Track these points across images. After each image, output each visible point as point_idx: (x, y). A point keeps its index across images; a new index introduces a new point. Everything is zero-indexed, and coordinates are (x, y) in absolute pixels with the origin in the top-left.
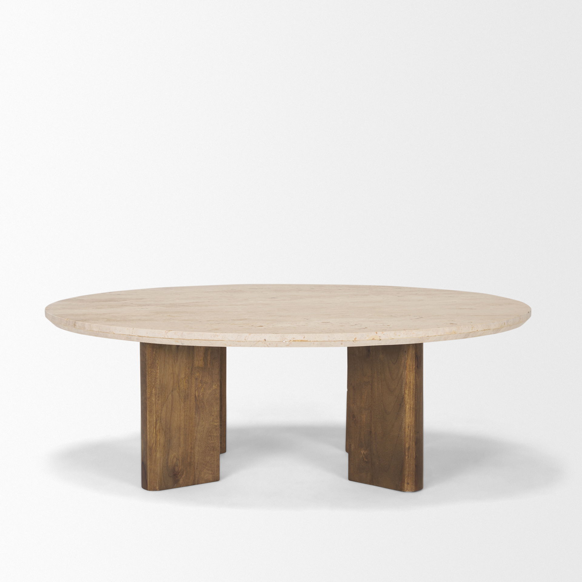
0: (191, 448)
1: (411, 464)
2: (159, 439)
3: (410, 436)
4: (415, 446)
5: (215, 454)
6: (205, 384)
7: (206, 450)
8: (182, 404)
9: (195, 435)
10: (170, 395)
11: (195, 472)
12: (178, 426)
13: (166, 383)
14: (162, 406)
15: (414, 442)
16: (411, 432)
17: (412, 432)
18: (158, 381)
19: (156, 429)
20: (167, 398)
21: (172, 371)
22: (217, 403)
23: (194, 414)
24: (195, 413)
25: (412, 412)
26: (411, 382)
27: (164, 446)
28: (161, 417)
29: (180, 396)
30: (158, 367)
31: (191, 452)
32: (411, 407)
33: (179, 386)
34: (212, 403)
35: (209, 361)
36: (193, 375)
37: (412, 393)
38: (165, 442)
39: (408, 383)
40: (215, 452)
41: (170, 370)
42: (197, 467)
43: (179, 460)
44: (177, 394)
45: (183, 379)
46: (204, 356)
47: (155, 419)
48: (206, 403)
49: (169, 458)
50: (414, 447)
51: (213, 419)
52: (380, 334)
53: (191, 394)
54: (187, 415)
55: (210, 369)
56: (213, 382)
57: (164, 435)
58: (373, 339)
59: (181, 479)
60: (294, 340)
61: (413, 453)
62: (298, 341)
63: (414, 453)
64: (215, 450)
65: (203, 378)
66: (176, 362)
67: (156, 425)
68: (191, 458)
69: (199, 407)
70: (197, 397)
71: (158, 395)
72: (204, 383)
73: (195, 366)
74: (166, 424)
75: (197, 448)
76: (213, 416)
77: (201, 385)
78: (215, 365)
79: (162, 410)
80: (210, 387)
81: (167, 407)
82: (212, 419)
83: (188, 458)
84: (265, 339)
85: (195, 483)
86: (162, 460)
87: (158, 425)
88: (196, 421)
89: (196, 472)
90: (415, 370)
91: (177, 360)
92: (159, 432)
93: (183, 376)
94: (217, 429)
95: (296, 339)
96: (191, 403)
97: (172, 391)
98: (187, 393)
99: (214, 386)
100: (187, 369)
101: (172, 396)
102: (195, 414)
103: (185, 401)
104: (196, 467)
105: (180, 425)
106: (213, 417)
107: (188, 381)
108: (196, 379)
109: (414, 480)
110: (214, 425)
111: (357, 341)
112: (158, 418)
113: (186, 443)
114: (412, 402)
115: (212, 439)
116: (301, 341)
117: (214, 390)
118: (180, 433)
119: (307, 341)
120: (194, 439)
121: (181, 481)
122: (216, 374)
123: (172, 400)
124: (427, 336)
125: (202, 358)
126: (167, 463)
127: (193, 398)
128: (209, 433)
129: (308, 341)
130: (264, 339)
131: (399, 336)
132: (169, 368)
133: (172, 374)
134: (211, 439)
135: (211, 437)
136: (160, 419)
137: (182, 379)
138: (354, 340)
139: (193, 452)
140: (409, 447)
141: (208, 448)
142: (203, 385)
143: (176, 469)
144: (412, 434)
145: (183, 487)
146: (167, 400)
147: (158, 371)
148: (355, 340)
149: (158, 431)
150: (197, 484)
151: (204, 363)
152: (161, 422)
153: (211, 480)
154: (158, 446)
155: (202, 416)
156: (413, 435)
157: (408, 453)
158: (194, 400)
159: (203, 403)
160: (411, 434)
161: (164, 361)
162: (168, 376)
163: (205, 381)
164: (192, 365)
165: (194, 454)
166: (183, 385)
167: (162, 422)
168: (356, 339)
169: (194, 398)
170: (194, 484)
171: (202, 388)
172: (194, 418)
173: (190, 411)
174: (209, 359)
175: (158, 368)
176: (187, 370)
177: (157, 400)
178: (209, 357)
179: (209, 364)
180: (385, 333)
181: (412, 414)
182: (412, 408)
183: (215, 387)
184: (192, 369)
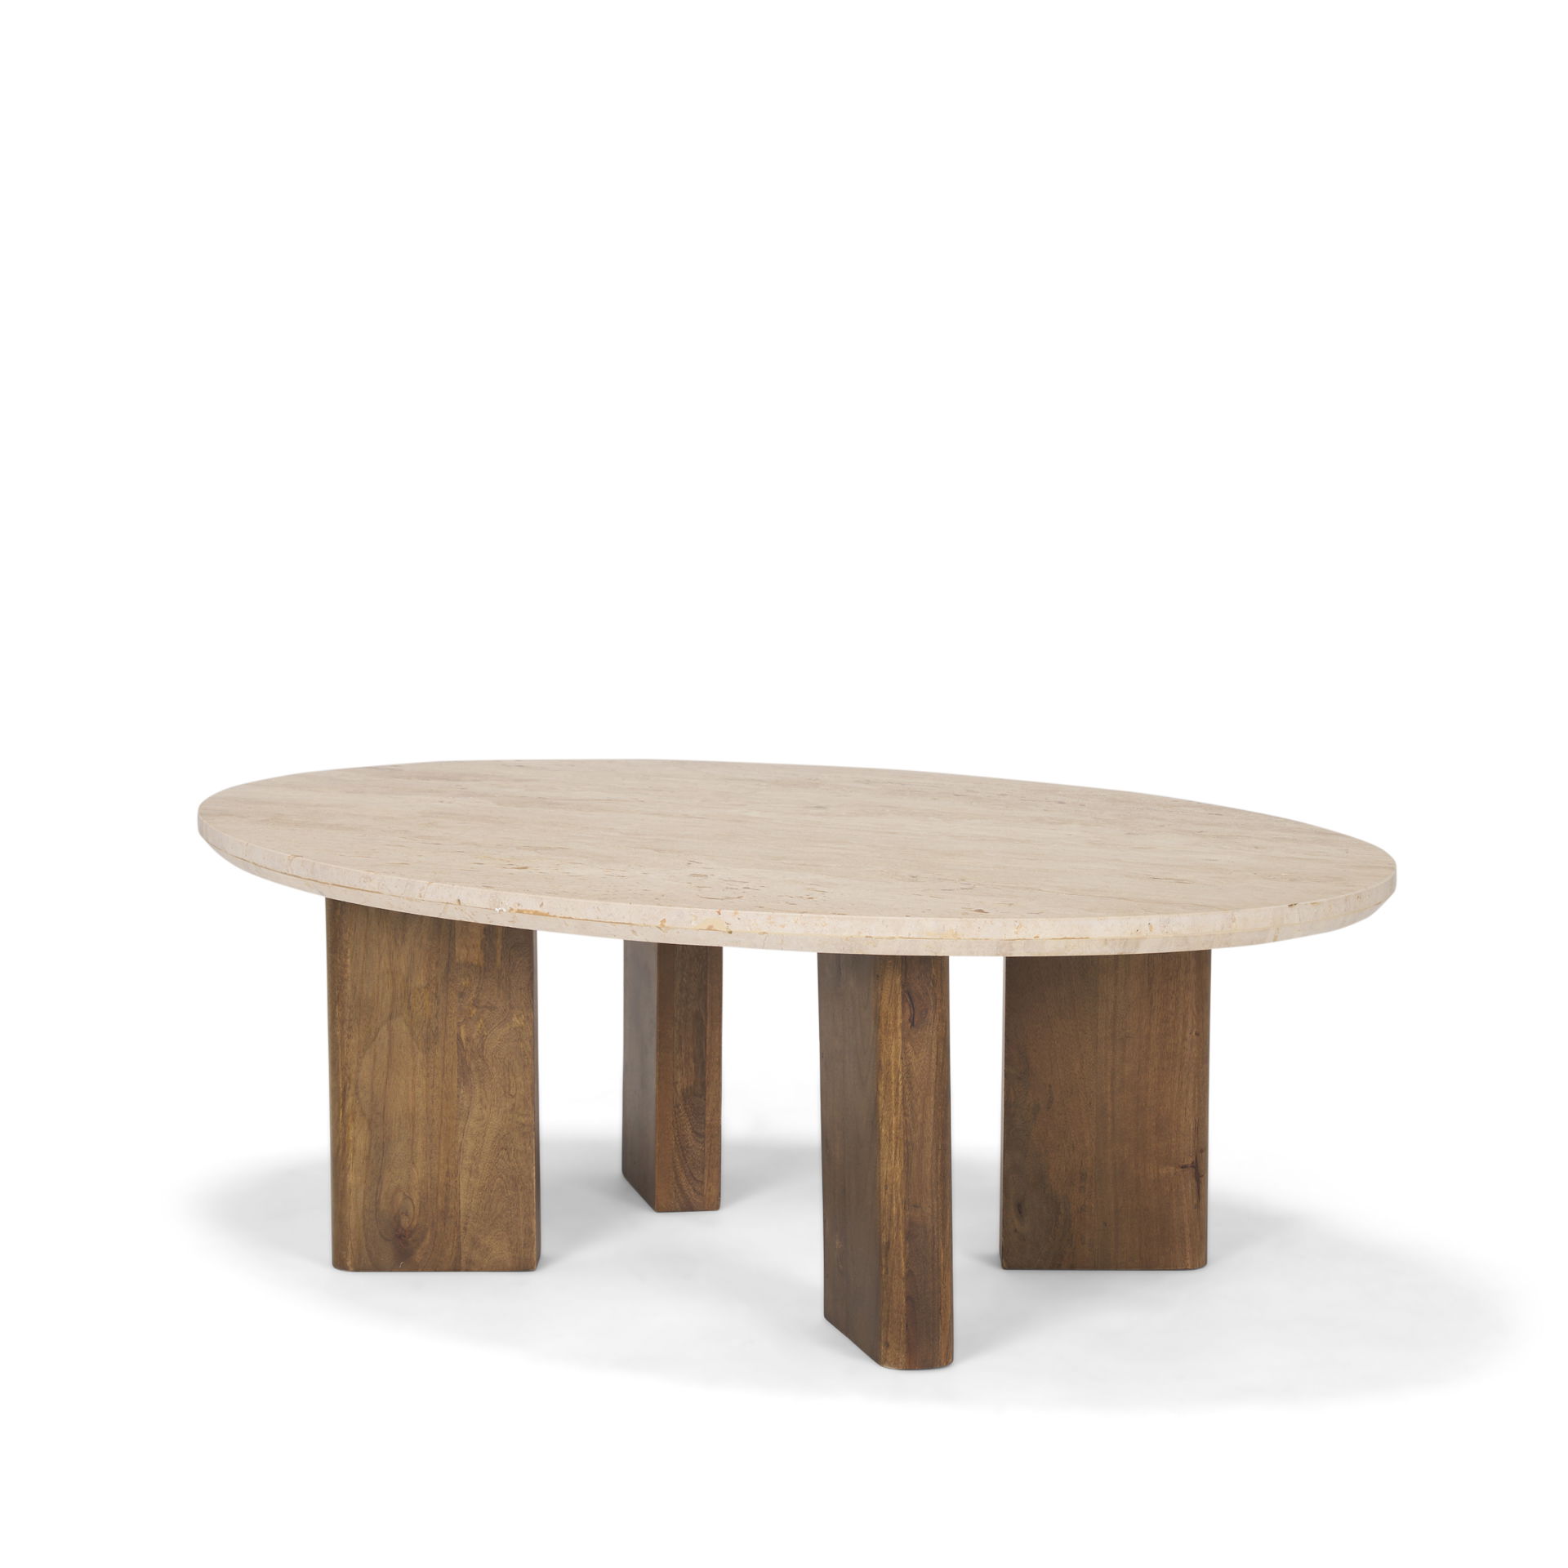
0: (448, 1172)
1: (894, 1291)
2: (351, 1138)
3: (891, 1212)
4: (905, 1243)
5: (521, 1199)
6: (488, 1011)
7: (493, 1185)
8: (420, 1056)
9: (459, 1141)
10: (385, 1028)
11: (459, 1237)
12: (408, 1110)
13: (370, 994)
14: (362, 1054)
15: (901, 1231)
16: (892, 1202)
17: (894, 1202)
18: (349, 988)
19: (343, 1111)
20: (376, 1035)
21: (388, 967)
22: (525, 1066)
23: (455, 1085)
24: (459, 1083)
25: (894, 1146)
26: (890, 1064)
27: (368, 1158)
28: (357, 1081)
29: (412, 1034)
30: (349, 951)
31: (447, 1185)
32: (891, 1134)
33: (409, 1008)
34: (509, 1064)
35: (499, 951)
36: (450, 983)
37: (893, 1094)
38: (370, 1147)
39: (883, 1063)
40: (521, 1194)
41: (383, 963)
42: (466, 1224)
43: (412, 1200)
44: (405, 1028)
45: (423, 990)
46: (484, 936)
47: (341, 1086)
48: (490, 1060)
49: (381, 1191)
50: (902, 1245)
51: (514, 1105)
52: (727, 914)
53: (446, 1031)
54: (433, 1086)
55: (504, 973)
56: (511, 1007)
57: (366, 1128)
58: (710, 928)
59: (419, 1251)
60: (520, 908)
61: (900, 1261)
62: (528, 912)
63: (903, 1264)
64: (519, 1186)
65: (481, 994)
66: (399, 942)
67: (344, 1100)
68: (446, 1199)
69: (470, 1069)
70: (464, 1042)
71: (347, 1022)
72: (486, 1007)
73: (457, 960)
74: (372, 1101)
75: (464, 1178)
76: (513, 1097)
77: (476, 1013)
78: (518, 963)
79: (359, 1064)
80: (501, 1020)
81: (375, 1056)
82: (509, 1105)
83: (440, 1199)
84: (459, 901)
85: (457, 1265)
86: (362, 1193)
87: (350, 1100)
88: (462, 1104)
89: (462, 1238)
90: (903, 1030)
91: (403, 938)
92: (353, 1120)
93: (420, 981)
94: (524, 1134)
95: (524, 908)
96: (446, 1056)
97: (391, 1017)
98: (434, 1029)
99: (515, 1019)
100: (434, 965)
101: (390, 1030)
102: (459, 1087)
103: (428, 1049)
104: (462, 1225)
105: (414, 1109)
106: (514, 1100)
107: (436, 997)
108: (461, 995)
109: (903, 1337)
110: (517, 1122)
111: (668, 928)
112: (350, 1083)
113: (431, 1158)
114: (894, 1119)
115: (511, 1158)
116: (536, 913)
117: (515, 1029)
118: (413, 1129)
119: (547, 915)
120: (457, 1150)
121: (418, 1256)
122: (521, 989)
123: (390, 1041)
124: (867, 937)
125: (479, 943)
126: (377, 1203)
127: (452, 1043)
128: (502, 1142)
129: (550, 916)
130: (456, 898)
131: (783, 926)
132: (381, 957)
133: (388, 972)
134: (509, 1159)
135: (508, 1153)
136: (356, 1087)
137: (418, 989)
138: (659, 924)
139: (452, 1183)
140: (888, 1243)
141: (499, 1179)
142: (482, 1012)
143: (405, 1222)
144: (894, 1209)
145: (423, 1271)
146: (374, 1040)
147: (349, 960)
148: (662, 926)
149: (350, 1118)
150: (467, 1270)
151: (485, 956)
152: (357, 1094)
153: (509, 1265)
154: (351, 1155)
155: (481, 1092)
156: (898, 1211)
157: (886, 1260)
158: (456, 1049)
159: (483, 1060)
160: (891, 1207)
161: (366, 937)
162: (378, 976)
163: (488, 1002)
164: (449, 956)
165: (456, 1189)
166: (423, 1006)
167: (361, 1095)
168: (666, 924)
169: (455, 1043)
170: (456, 1268)
171: (478, 1019)
172: (456, 1095)
173: (443, 1075)
174: (501, 947)
175: (349, 955)
176: (434, 968)
177: (346, 1036)
178: (499, 941)
179: (499, 960)
180: (742, 914)
181: (895, 1154)
182: (893, 1137)
183: (518, 1021)
184: (448, 965)
